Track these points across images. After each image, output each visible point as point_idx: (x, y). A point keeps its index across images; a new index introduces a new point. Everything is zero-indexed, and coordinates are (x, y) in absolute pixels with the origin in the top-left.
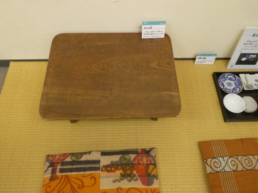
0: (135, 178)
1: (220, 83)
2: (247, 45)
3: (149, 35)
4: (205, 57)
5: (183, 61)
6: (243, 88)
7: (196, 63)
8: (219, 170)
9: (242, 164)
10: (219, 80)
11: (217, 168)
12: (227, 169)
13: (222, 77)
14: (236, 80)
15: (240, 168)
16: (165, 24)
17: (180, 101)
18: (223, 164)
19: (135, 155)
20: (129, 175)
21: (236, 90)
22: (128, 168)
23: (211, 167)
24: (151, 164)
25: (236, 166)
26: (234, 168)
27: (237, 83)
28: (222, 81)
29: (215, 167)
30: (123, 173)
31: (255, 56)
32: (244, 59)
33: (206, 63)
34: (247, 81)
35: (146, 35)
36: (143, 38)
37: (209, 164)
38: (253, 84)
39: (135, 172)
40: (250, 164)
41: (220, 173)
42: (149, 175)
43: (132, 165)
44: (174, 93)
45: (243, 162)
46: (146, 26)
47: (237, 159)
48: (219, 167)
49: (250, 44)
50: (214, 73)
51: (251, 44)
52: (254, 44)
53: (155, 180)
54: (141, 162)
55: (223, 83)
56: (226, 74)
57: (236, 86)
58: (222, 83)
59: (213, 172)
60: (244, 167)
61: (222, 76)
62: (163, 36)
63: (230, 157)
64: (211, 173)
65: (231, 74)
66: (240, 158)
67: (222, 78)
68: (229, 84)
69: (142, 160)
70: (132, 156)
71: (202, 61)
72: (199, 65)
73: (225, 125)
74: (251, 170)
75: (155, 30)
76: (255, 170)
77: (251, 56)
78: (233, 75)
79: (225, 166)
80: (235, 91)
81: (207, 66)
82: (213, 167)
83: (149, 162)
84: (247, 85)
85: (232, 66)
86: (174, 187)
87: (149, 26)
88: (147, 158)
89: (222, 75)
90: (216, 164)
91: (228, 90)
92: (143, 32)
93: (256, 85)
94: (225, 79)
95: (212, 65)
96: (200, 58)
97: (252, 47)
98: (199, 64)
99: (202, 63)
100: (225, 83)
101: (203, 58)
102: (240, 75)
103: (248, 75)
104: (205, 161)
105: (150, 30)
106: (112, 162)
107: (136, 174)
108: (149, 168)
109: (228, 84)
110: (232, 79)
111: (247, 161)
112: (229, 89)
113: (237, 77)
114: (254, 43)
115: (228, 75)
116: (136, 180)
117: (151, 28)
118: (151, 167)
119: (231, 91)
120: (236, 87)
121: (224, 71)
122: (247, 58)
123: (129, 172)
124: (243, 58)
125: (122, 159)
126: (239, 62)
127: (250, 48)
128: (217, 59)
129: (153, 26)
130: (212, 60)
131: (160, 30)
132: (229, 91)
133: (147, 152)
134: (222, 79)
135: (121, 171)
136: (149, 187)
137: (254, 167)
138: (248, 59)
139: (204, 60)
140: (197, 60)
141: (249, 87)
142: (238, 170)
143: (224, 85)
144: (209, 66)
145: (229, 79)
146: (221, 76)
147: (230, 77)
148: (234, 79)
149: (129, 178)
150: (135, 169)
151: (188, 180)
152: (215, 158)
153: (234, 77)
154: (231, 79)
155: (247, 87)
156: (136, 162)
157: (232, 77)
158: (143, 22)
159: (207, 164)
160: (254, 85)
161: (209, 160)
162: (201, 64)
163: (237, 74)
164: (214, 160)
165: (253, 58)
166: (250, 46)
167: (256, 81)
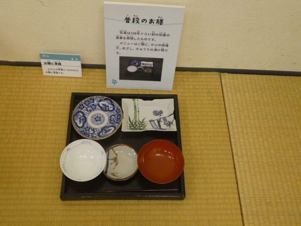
1: (79, 116)
2: (123, 41)
4: (58, 61)
5: (21, 67)
6: (120, 128)
13: (87, 103)
14: (115, 111)
21: (106, 132)
27: (115, 116)
28: (86, 112)
31: (152, 63)
32: (132, 69)
33: (66, 74)
34: (137, 113)
38: (147, 121)
49: (128, 38)
50: (74, 94)
51: (132, 38)
52: (136, 38)
55: (86, 116)
56: (95, 97)
57: (110, 123)
58: (84, 116)
61: (86, 101)
65: (105, 97)
67: (87, 105)
68: (97, 118)
71: (56, 69)
72: (53, 77)
77: (142, 62)
78: (108, 99)
80: (104, 133)
81: (68, 80)
84: (134, 121)
89: (86, 99)
91: (90, 130)
93: (152, 123)
94: (93, 107)
95: (80, 78)
96: (49, 63)
97: (136, 44)
99: (57, 73)
100: (90, 116)
101: (56, 64)
102: (124, 100)
103: (140, 101)
109: (95, 119)
110: (107, 108)
112: (93, 130)
113: (116, 104)
114: (135, 36)
115: (99, 99)
119: (96, 133)
120: (111, 125)
121: (91, 92)
122: (137, 66)
124: (130, 67)
132: (92, 132)
134: (86, 107)
138: (141, 69)
139: (58, 67)
140: (45, 67)
141: (136, 125)
143: (85, 121)
144: (72, 80)
145: (101, 108)
146: (83, 101)
147: (103, 105)
148: (111, 109)
153: (112, 104)
154: (104, 109)
157: (107, 104)
160: (149, 122)
162: (56, 75)
163: (117, 98)
165: (150, 68)
166: (130, 41)
167: (156, 113)
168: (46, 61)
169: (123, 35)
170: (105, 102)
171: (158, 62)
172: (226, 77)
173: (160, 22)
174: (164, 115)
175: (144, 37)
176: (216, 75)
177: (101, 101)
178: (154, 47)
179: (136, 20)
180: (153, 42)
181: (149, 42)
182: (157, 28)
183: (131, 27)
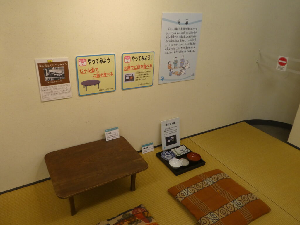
0: (139, 221)
2: (166, 132)
3: (110, 138)
4: (147, 147)
6: (177, 156)
7: (143, 153)
8: (186, 196)
9: (196, 189)
10: (161, 156)
11: (184, 196)
12: (189, 194)
15: (196, 191)
16: (118, 129)
17: (145, 161)
18: (186, 192)
19: (132, 211)
20: (134, 221)
22: (131, 218)
23: (181, 197)
24: (145, 211)
25: (193, 191)
26: (193, 192)
27: (172, 155)
29: (183, 196)
30: (129, 222)
31: (173, 137)
32: (169, 141)
33: (149, 151)
34: (177, 152)
35: (109, 138)
36: (107, 140)
37: (179, 196)
39: (137, 218)
40: (200, 187)
41: (187, 197)
42: (147, 217)
43: (133, 216)
44: (140, 159)
45: (196, 188)
46: (107, 133)
47: (192, 187)
48: (185, 195)
50: (157, 154)
53: (152, 219)
54: (138, 212)
58: (164, 157)
59: (183, 199)
60: (198, 190)
61: (162, 154)
62: (119, 137)
63: (188, 188)
64: (182, 200)
66: (193, 186)
68: (168, 157)
69: (138, 211)
70: (131, 212)
73: (177, 177)
74: (202, 189)
75: (113, 134)
76: (204, 188)
79: (188, 193)
81: (151, 153)
82: (182, 197)
83: (143, 211)
85: (165, 147)
86: (166, 220)
87: (109, 132)
88: (140, 209)
90: (182, 194)
92: (107, 136)
94: (164, 155)
97: (169, 132)
98: (145, 153)
100: (166, 157)
101: (146, 148)
102: (172, 150)
103: (176, 149)
104: (176, 197)
105: (110, 134)
106: (118, 220)
107: (138, 219)
108: (145, 214)
111: (198, 186)
113: (170, 152)
114: (169, 129)
116: (140, 222)
117: (111, 133)
118: (146, 213)
120: (173, 157)
123: (133, 220)
125: (124, 216)
126: (167, 144)
127: (168, 133)
128: (154, 147)
129: (112, 132)
130: (152, 148)
131: (116, 133)
133: (139, 207)
135: (128, 222)
136: (151, 223)
137: (203, 187)
138: (171, 140)
139: (147, 149)
140: (143, 151)
142: (195, 192)
143: (166, 158)
148: (169, 154)
149: (135, 223)
150: (136, 217)
151: (172, 213)
152: (180, 192)
153: (169, 152)
154: (167, 154)
155: (178, 155)
156: (135, 213)
158: (105, 130)
159: (178, 197)
160: (181, 153)
161: (178, 195)
162: (146, 152)
163: (170, 150)
164: (180, 193)
165: (173, 139)
166: (168, 131)
167: (182, 151)
168: (143, 148)
169: (166, 130)
170: (167, 153)
171: (175, 136)
172: (191, 138)
173: (174, 123)
174: (184, 150)
175: (171, 129)
176: (188, 139)
177: (165, 152)
178: (173, 132)
179: (169, 124)
180: (173, 130)
181: (172, 130)
182: (174, 125)
183: (168, 127)
